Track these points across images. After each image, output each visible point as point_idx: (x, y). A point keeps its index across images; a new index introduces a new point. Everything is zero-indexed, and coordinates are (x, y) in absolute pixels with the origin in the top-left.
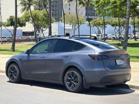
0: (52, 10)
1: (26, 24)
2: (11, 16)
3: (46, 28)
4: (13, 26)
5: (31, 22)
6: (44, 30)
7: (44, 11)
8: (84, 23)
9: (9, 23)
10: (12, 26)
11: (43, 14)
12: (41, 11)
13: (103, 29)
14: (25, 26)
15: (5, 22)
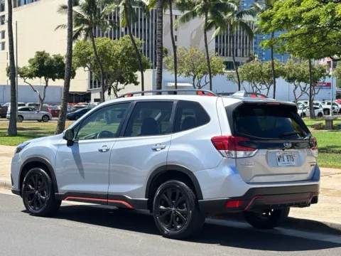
0: (145, 40)
1: (76, 71)
2: (38, 52)
3: (126, 84)
4: (43, 78)
6: (120, 89)
7: (124, 40)
8: (222, 73)
9: (36, 69)
10: (40, 77)
11: (122, 47)
12: (117, 39)
13: (268, 88)
15: (24, 68)
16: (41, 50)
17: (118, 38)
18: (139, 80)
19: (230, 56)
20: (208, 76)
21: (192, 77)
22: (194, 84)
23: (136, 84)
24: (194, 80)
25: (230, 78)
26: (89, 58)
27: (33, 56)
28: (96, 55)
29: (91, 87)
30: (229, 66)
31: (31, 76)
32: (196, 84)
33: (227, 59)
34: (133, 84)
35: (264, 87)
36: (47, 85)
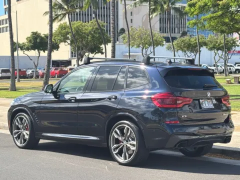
0: (107, 23)
1: (60, 45)
2: (33, 32)
3: (95, 54)
4: (36, 50)
5: (69, 42)
7: (92, 23)
8: (162, 45)
9: (31, 44)
10: (34, 50)
11: (91, 28)
13: (196, 56)
14: (57, 50)
15: (23, 43)
16: (35, 31)
17: (88, 22)
18: (104, 51)
19: (168, 32)
20: (152, 47)
21: (141, 49)
22: (142, 53)
23: (102, 53)
24: (142, 50)
25: (169, 48)
26: (68, 35)
27: (29, 35)
28: (72, 34)
29: (72, 56)
30: (167, 40)
31: (28, 49)
32: (144, 53)
33: (165, 35)
34: (100, 54)
35: (193, 54)
36: (39, 56)
